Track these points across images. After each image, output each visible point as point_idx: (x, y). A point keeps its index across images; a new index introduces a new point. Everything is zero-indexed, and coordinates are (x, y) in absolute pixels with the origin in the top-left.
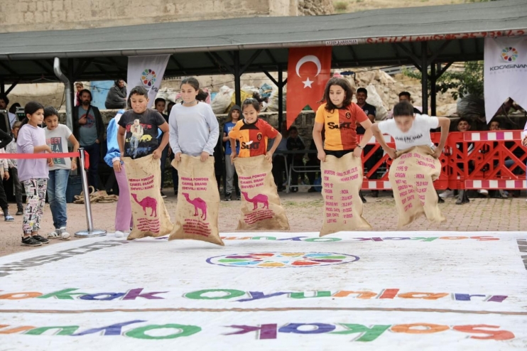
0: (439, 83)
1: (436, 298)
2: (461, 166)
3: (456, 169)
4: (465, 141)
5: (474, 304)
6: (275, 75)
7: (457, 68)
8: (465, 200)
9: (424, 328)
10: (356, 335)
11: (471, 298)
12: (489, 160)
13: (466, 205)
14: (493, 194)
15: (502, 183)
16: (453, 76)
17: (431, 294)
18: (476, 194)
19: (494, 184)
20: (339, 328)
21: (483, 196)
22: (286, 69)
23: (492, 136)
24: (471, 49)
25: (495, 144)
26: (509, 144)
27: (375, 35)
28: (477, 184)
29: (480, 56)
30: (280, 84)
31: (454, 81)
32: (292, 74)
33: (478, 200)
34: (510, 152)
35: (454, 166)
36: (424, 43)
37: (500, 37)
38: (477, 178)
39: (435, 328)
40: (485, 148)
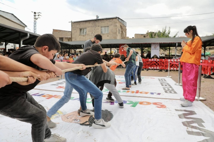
0: (143, 51)
1: (147, 94)
2: (147, 65)
3: (146, 65)
4: (148, 60)
5: (155, 96)
6: (117, 48)
7: (146, 48)
8: (148, 70)
9: (146, 103)
10: (131, 104)
11: (154, 94)
12: (152, 64)
13: (148, 71)
14: (152, 69)
15: (154, 68)
16: (146, 50)
17: (146, 92)
18: (149, 69)
19: (152, 68)
20: (128, 102)
21: (150, 69)
22: (119, 48)
23: (153, 60)
24: (149, 45)
25: (153, 61)
26: (155, 61)
27: (134, 42)
28: (150, 68)
29: (151, 47)
30: (118, 50)
31: (146, 51)
32: (120, 48)
33: (150, 70)
34: (155, 63)
35: (146, 64)
36: (142, 44)
37: (154, 43)
38: (150, 67)
39: (149, 103)
40: (151, 62)
